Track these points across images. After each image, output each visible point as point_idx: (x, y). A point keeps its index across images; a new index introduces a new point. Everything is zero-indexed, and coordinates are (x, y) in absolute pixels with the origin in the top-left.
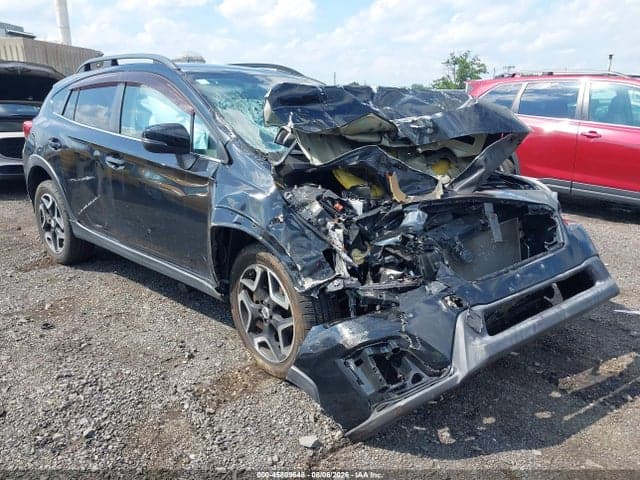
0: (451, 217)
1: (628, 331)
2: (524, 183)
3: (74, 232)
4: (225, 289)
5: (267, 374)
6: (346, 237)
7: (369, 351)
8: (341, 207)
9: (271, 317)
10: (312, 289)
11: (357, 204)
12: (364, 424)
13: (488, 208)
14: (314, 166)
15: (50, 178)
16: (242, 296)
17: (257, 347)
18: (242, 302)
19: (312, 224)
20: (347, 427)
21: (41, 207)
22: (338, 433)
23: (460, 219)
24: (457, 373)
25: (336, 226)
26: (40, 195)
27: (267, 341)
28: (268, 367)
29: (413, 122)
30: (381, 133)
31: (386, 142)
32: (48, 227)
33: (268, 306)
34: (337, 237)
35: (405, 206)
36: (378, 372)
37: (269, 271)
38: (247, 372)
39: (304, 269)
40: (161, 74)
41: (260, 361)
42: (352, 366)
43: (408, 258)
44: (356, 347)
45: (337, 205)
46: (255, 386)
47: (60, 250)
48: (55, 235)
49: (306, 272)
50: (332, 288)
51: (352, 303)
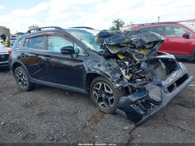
0: (150, 64)
1: (192, 90)
2: (163, 54)
3: (31, 81)
4: (88, 91)
5: (105, 113)
6: (126, 72)
7: (139, 101)
8: (123, 64)
9: (105, 96)
10: (119, 87)
11: (127, 63)
12: (140, 121)
13: (160, 60)
14: (113, 54)
15: (21, 65)
16: (94, 92)
17: (100, 106)
18: (95, 94)
19: (116, 69)
20: (136, 123)
21: (17, 75)
22: (133, 125)
23: (152, 64)
24: (164, 104)
25: (123, 69)
26: (17, 71)
27: (104, 103)
28: (105, 111)
29: (135, 39)
30: (128, 43)
31: (129, 46)
32: (20, 81)
33: (104, 94)
34: (123, 72)
35: (141, 62)
36: (143, 107)
37: (104, 84)
38: (99, 113)
39: (116, 81)
40: (60, 32)
41: (102, 110)
42: (135, 106)
43: (143, 76)
44: (136, 101)
45: (122, 63)
46: (103, 117)
47: (25, 87)
48: (23, 83)
49: (117, 83)
50: (124, 86)
51: (130, 90)
